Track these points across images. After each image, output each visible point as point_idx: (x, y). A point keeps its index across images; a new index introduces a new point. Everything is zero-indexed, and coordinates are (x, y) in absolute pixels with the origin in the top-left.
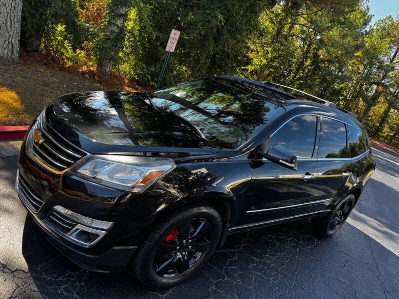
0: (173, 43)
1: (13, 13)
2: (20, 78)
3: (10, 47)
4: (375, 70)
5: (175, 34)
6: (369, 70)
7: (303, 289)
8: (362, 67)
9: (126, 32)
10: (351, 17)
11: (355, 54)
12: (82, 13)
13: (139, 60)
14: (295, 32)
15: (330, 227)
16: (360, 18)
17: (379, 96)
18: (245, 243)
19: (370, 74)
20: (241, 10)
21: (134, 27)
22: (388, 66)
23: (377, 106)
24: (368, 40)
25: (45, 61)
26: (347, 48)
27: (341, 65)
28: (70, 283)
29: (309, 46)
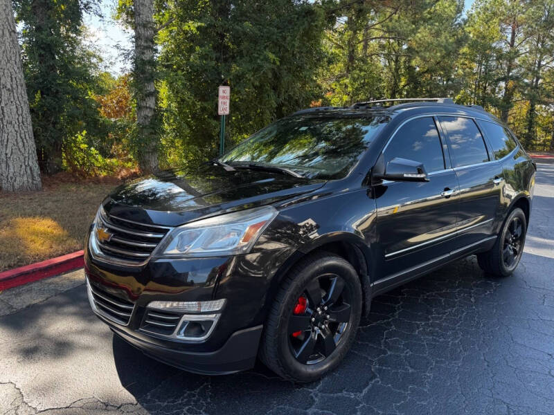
0: (225, 103)
1: (23, 130)
2: (50, 203)
3: (29, 172)
4: (494, 63)
5: (224, 92)
6: (486, 66)
7: (497, 340)
8: (475, 66)
9: (162, 113)
10: (438, 8)
11: (461, 52)
13: (188, 144)
14: (372, 49)
15: (505, 261)
16: (450, 6)
17: (513, 95)
18: (399, 309)
19: (490, 71)
20: (295, 41)
21: (169, 105)
22: (510, 52)
23: (515, 107)
24: (470, 29)
25: (73, 180)
26: (445, 46)
27: (447, 71)
28: (192, 403)
29: (397, 61)
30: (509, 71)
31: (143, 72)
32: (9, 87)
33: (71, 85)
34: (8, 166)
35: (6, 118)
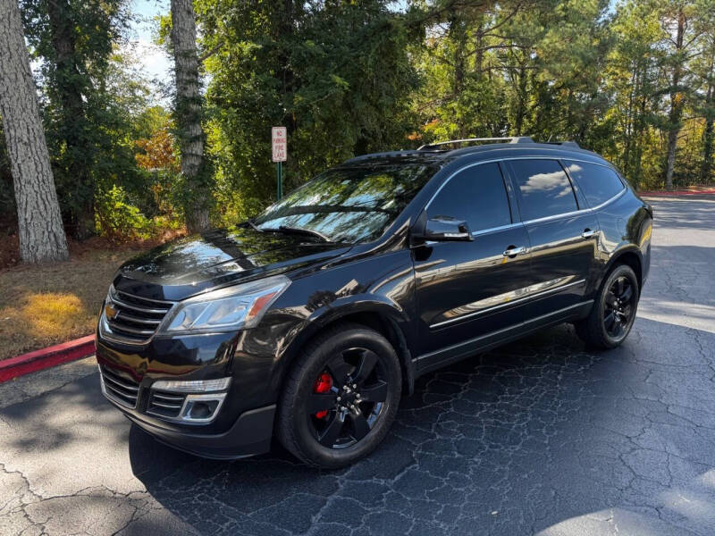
0: (281, 148)
1: (44, 189)
2: (77, 275)
3: (53, 239)
4: (655, 71)
5: (278, 134)
8: (629, 75)
10: (574, 3)
11: (608, 58)
12: (144, 160)
13: (249, 195)
14: (489, 62)
15: (608, 331)
17: (681, 111)
18: (465, 389)
19: (649, 81)
21: (223, 149)
22: (675, 56)
23: (686, 127)
24: (621, 27)
25: (109, 246)
27: (589, 83)
28: (205, 491)
29: (523, 76)
30: (676, 80)
31: (187, 112)
32: (25, 140)
33: (102, 132)
34: (28, 233)
35: (24, 176)
